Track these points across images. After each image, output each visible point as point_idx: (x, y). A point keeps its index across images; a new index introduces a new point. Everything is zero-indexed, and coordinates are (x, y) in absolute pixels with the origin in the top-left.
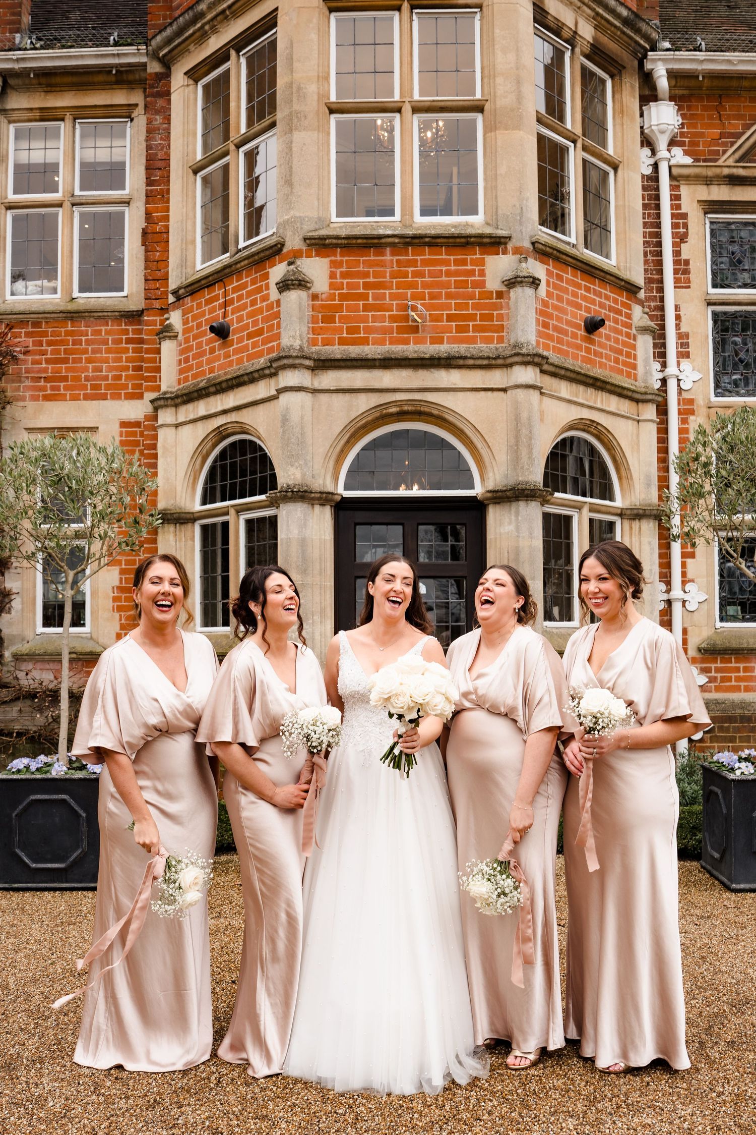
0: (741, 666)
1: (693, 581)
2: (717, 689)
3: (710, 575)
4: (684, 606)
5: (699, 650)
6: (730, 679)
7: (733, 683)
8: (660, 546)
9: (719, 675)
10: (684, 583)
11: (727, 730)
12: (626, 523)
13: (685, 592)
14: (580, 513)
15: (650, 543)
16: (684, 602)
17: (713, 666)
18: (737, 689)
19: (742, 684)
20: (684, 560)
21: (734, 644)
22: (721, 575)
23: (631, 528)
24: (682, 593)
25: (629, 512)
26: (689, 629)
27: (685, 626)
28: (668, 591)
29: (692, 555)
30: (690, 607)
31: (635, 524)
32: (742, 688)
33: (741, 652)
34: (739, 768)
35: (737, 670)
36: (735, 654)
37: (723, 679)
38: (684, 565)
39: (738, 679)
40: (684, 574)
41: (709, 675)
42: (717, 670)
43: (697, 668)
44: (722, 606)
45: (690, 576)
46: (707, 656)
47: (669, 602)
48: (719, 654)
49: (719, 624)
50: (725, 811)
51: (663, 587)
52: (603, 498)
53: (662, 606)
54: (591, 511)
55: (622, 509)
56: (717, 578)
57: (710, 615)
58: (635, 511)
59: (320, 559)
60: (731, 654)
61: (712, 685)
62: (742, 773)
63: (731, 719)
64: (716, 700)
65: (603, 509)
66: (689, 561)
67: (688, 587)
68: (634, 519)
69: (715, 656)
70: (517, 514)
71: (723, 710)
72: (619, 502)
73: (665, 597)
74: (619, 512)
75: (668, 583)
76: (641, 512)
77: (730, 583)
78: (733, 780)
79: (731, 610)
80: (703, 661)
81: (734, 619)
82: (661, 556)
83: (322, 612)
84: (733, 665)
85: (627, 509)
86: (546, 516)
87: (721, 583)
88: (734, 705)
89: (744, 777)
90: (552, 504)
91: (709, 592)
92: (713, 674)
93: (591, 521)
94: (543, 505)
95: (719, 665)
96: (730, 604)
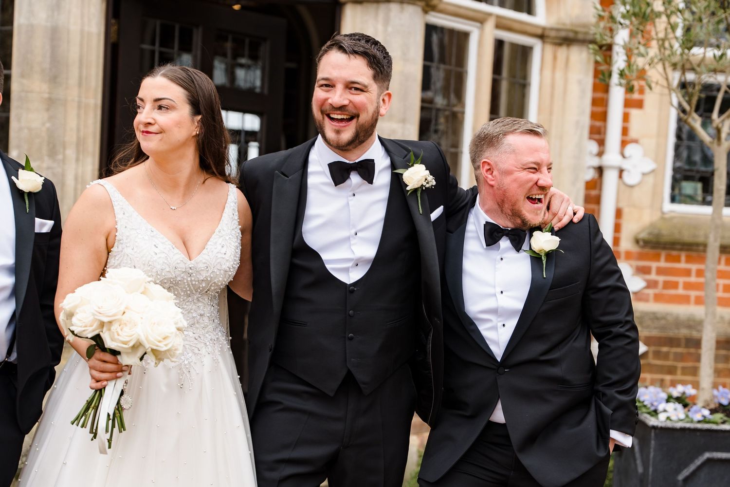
0: (694, 267)
1: (636, 141)
2: (658, 298)
3: (662, 134)
4: (620, 176)
5: (637, 241)
6: (675, 285)
7: (681, 291)
8: (595, 88)
9: (661, 279)
10: (624, 144)
11: (666, 356)
12: (549, 49)
13: (624, 156)
14: (482, 29)
15: (580, 82)
16: (621, 171)
17: (654, 265)
18: (685, 300)
19: (693, 294)
20: (628, 110)
21: (687, 237)
22: (679, 137)
23: (555, 58)
24: (620, 157)
25: (553, 34)
26: (626, 211)
27: (621, 205)
28: (600, 154)
29: (639, 104)
30: (628, 179)
31: (562, 52)
32: (693, 299)
33: (695, 248)
34: (665, 411)
35: (688, 273)
36: (688, 250)
37: (667, 285)
38: (626, 118)
39: (688, 286)
40: (625, 131)
41: (648, 277)
42: (660, 271)
43: (631, 266)
44: (676, 182)
45: (633, 134)
46: (647, 250)
47: (600, 170)
48: (664, 248)
49: (669, 207)
50: (640, 470)
51: (594, 147)
52: (517, 8)
53: (590, 175)
54: (498, 26)
55: (544, 29)
56: (672, 140)
57: (656, 192)
58: (563, 34)
59: (81, 61)
60: (681, 250)
61: (651, 292)
62: (668, 418)
63: (672, 342)
64: (654, 313)
65: (516, 26)
66: (634, 113)
67: (630, 149)
68: (560, 45)
69: (658, 251)
70: (387, 22)
71: (663, 328)
72: (541, 18)
73: (596, 162)
74: (539, 32)
75: (601, 143)
76: (571, 35)
77: (689, 148)
78: (654, 428)
79: (688, 187)
80: (641, 257)
81: (691, 199)
82: (595, 102)
83: (80, 144)
84: (683, 265)
85: (552, 29)
86: (430, 29)
87: (677, 148)
88: (678, 323)
89: (669, 424)
90: (441, 11)
91: (659, 159)
92: (653, 276)
93: (499, 44)
94: (426, 12)
95: (663, 264)
96: (687, 178)
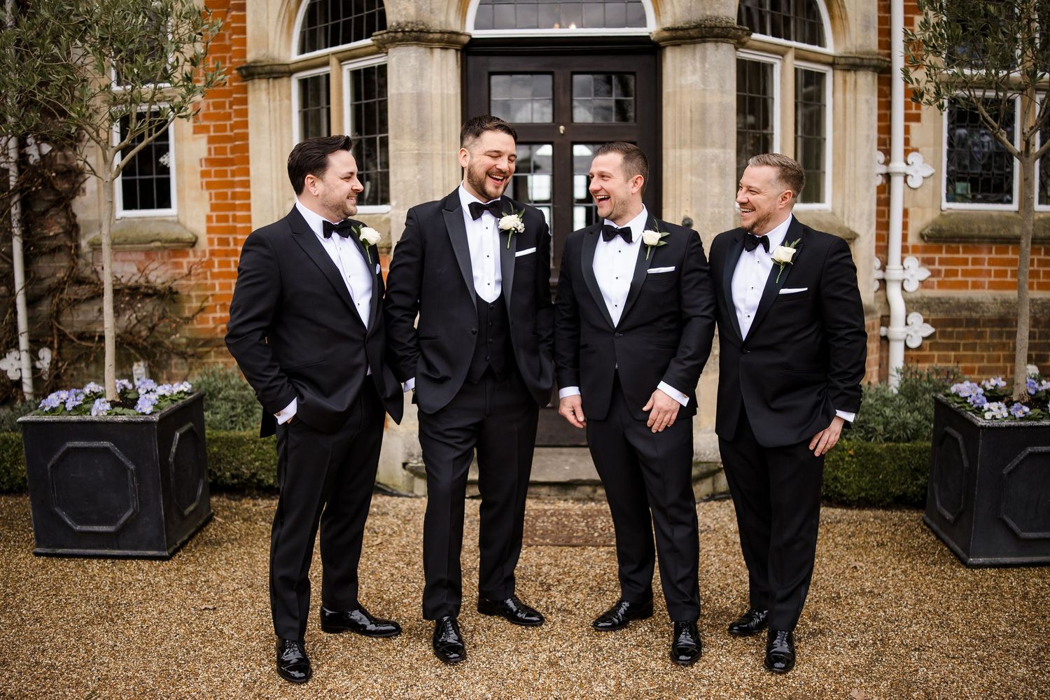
0: (970, 257)
1: (916, 150)
2: (941, 285)
3: (938, 143)
4: (906, 181)
5: (922, 236)
6: (955, 273)
7: (960, 278)
8: (880, 106)
9: (943, 268)
10: (907, 152)
11: (950, 335)
12: (839, 74)
13: (907, 164)
14: (783, 61)
15: (867, 101)
16: (906, 176)
17: (937, 256)
18: (963, 285)
19: (970, 279)
20: (907, 124)
21: (964, 231)
22: (950, 144)
23: (845, 81)
24: (904, 165)
25: (842, 61)
26: (911, 210)
27: (906, 206)
28: (887, 162)
29: (917, 118)
30: (915, 182)
31: (851, 76)
32: (970, 284)
33: (971, 240)
34: (989, 410)
35: (965, 262)
36: (964, 242)
37: (948, 273)
38: (907, 130)
39: (965, 273)
40: (907, 142)
41: (932, 267)
42: (942, 262)
43: (918, 258)
44: (951, 181)
45: (913, 144)
46: (930, 244)
47: (888, 177)
48: (945, 242)
49: (946, 205)
51: (881, 157)
52: (812, 42)
53: (879, 181)
54: (797, 58)
55: (834, 57)
56: (945, 147)
57: (936, 194)
58: (851, 61)
60: (959, 242)
61: (935, 280)
63: (955, 323)
64: (939, 299)
65: (812, 56)
66: (913, 125)
67: (912, 157)
68: (849, 70)
69: (941, 244)
70: (704, 60)
71: (947, 311)
72: (830, 48)
73: (883, 169)
74: (830, 60)
75: (888, 153)
76: (858, 61)
77: (959, 154)
78: (982, 427)
79: (961, 187)
80: (925, 250)
81: (964, 199)
82: (880, 118)
84: (961, 256)
85: (840, 57)
86: (741, 64)
87: (949, 153)
88: (960, 306)
89: (996, 423)
90: (748, 48)
91: (936, 165)
92: (937, 266)
93: (796, 70)
94: (736, 49)
95: (944, 255)
96: (960, 180)
